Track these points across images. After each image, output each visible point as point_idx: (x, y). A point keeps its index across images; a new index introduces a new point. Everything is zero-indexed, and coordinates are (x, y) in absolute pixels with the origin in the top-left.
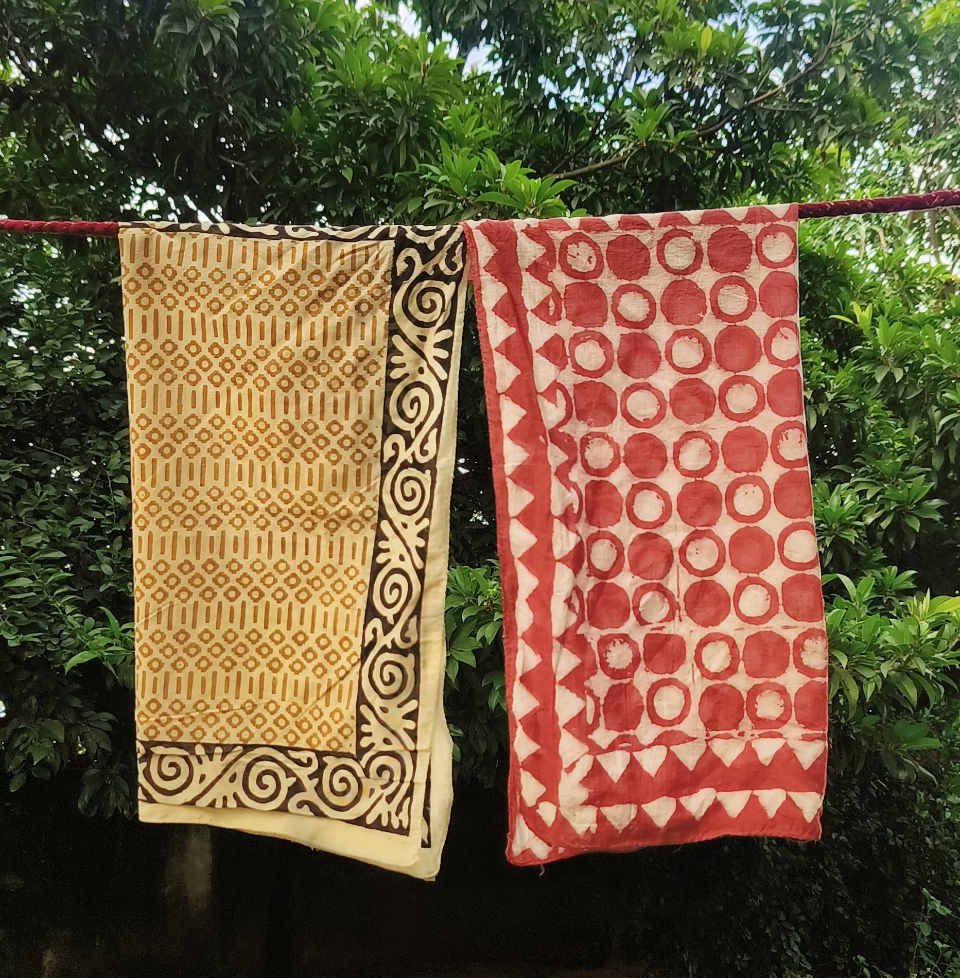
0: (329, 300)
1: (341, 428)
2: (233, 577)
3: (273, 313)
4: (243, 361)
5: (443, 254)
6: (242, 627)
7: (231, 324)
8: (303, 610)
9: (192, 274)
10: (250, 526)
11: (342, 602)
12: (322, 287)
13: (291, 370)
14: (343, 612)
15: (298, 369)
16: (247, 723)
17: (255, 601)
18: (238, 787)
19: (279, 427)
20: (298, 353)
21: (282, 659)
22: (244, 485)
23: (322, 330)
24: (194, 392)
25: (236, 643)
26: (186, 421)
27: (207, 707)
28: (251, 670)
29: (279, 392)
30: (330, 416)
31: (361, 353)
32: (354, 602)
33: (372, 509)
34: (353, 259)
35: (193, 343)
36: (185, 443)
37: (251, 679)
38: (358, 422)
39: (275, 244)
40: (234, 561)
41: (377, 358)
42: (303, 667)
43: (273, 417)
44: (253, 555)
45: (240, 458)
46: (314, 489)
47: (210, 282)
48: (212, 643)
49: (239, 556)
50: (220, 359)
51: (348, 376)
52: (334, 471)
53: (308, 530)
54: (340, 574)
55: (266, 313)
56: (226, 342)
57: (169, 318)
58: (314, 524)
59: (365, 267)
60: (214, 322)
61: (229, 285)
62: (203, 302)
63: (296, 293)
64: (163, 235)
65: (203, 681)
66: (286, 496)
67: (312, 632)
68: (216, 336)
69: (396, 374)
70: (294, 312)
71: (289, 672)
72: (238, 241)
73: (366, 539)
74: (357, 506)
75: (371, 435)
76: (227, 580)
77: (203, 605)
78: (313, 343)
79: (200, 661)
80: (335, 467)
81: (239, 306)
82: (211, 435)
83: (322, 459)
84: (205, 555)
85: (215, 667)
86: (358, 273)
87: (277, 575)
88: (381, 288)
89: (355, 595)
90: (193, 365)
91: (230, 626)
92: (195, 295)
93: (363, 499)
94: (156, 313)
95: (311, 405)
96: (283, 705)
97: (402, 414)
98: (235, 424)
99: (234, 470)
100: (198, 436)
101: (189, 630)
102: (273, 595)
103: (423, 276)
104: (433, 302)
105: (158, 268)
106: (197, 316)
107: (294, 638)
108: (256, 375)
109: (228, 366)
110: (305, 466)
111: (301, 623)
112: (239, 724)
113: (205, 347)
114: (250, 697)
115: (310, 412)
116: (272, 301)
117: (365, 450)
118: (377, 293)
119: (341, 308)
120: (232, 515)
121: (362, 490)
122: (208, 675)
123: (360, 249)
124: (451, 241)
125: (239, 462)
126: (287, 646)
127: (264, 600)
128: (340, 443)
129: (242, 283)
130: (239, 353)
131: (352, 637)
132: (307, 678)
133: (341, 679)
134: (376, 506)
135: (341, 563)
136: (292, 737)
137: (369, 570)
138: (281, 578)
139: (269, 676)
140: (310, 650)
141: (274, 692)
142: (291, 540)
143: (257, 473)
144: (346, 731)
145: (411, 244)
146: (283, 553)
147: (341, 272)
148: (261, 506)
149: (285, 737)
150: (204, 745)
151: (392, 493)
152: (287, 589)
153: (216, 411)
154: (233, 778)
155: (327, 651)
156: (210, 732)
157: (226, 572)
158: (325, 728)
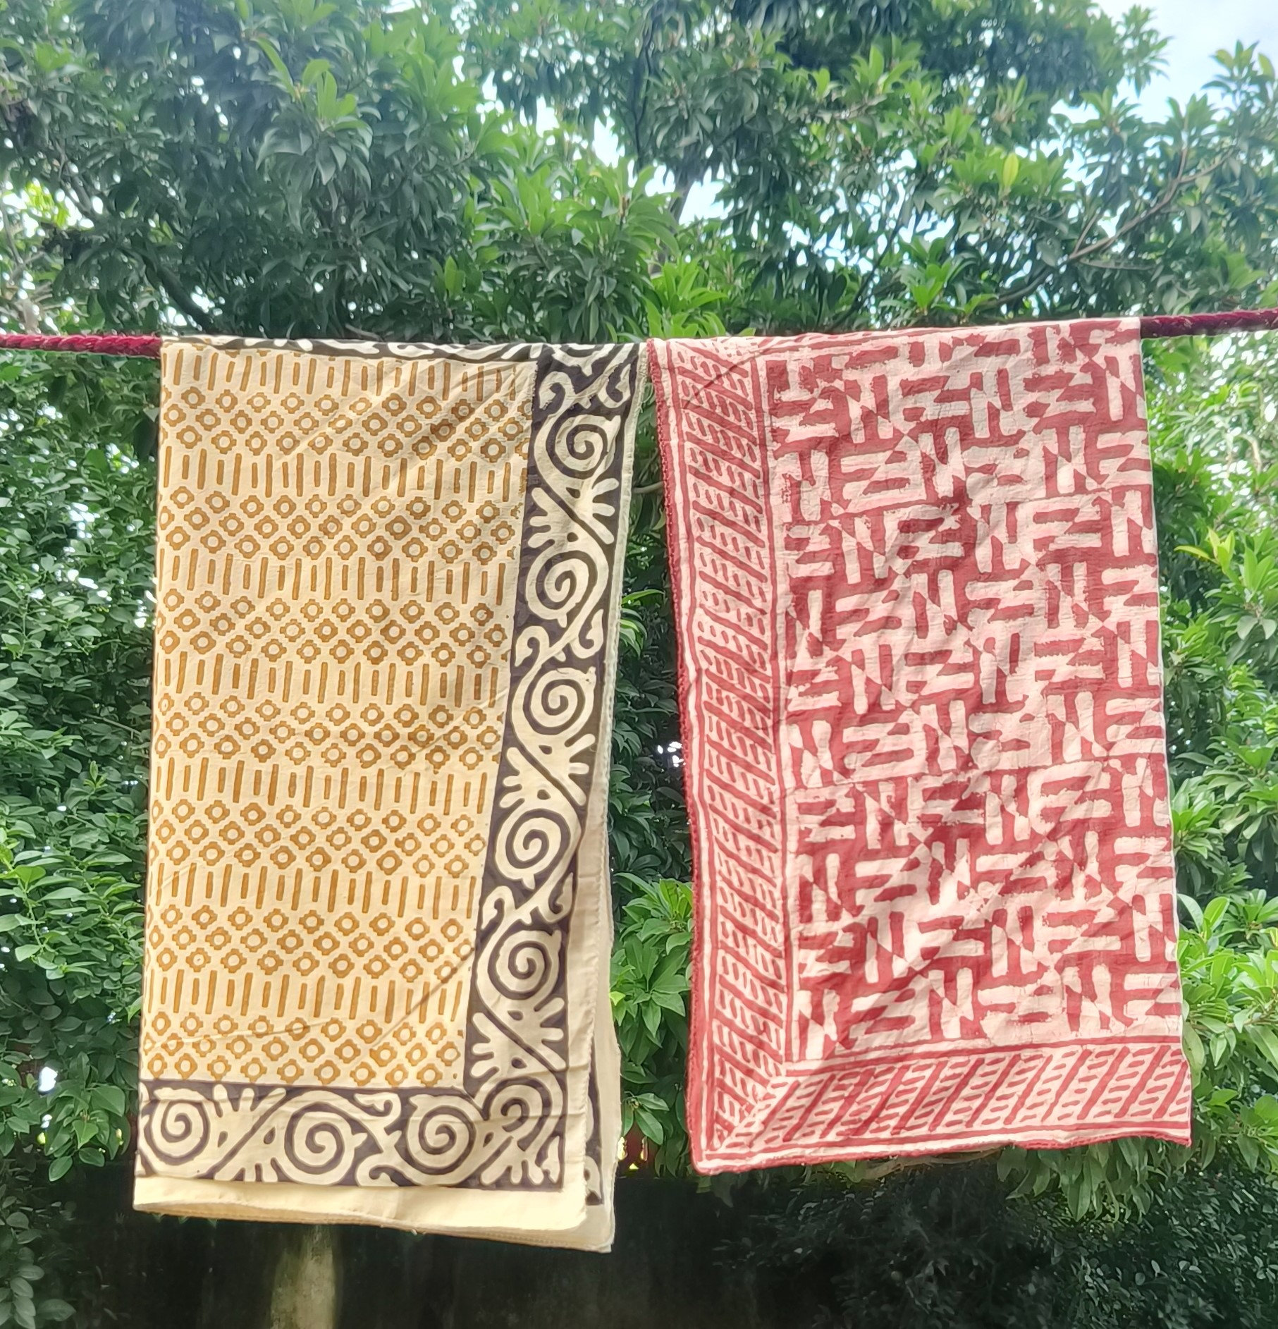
0: (444, 439)
1: (456, 614)
2: (286, 833)
3: (366, 452)
4: (322, 518)
5: (604, 380)
6: (294, 907)
7: (308, 466)
8: (387, 885)
9: (258, 402)
10: (316, 761)
11: (447, 867)
12: (436, 420)
13: (389, 527)
14: (448, 883)
15: (398, 528)
16: (293, 1053)
17: (317, 869)
18: (277, 1150)
19: (368, 611)
20: (400, 504)
21: (353, 957)
22: (312, 699)
23: (434, 477)
24: (248, 569)
25: (285, 931)
26: (234, 606)
27: (235, 1026)
28: (304, 973)
29: (370, 559)
30: (440, 596)
31: (488, 512)
32: (466, 866)
33: (495, 732)
34: (480, 384)
35: (253, 499)
36: (231, 635)
37: (304, 987)
38: (482, 606)
39: (374, 363)
40: (289, 808)
41: (511, 521)
42: (386, 967)
43: (360, 597)
44: (317, 800)
45: (308, 660)
46: (413, 701)
47: (282, 412)
48: (247, 930)
49: (297, 802)
50: (290, 520)
51: (469, 541)
52: (444, 675)
53: (401, 765)
54: (445, 829)
55: (357, 453)
56: (300, 494)
57: (221, 465)
58: (412, 756)
59: (496, 396)
60: (285, 466)
61: (307, 415)
62: (271, 439)
63: (400, 426)
64: (222, 354)
65: (231, 985)
66: (372, 715)
67: (400, 915)
68: (286, 485)
69: (536, 541)
70: (395, 451)
71: (363, 975)
72: (322, 360)
73: (484, 777)
74: (475, 727)
75: (498, 628)
76: (276, 835)
77: (238, 870)
78: (420, 493)
79: (228, 956)
80: (444, 670)
81: (320, 442)
82: (267, 628)
83: (427, 658)
84: (246, 799)
85: (251, 966)
86: (486, 404)
87: (352, 832)
88: (517, 423)
89: (466, 855)
90: (249, 529)
91: (278, 905)
92: (261, 429)
93: (483, 718)
94: (204, 455)
95: (414, 580)
96: (351, 1026)
97: (542, 596)
98: (304, 611)
99: (297, 678)
100: (249, 628)
101: (215, 905)
102: (344, 861)
103: (575, 410)
104: (589, 445)
105: (211, 397)
106: (261, 460)
107: (373, 924)
108: (338, 537)
109: (300, 528)
110: (402, 669)
111: (385, 902)
112: (281, 1054)
113: (268, 504)
114: (300, 1014)
115: (414, 589)
116: (366, 436)
117: (488, 647)
118: (512, 430)
119: (461, 450)
120: (290, 743)
121: (484, 705)
123: (490, 372)
124: (615, 363)
125: (307, 667)
126: (362, 936)
127: (330, 868)
128: (454, 634)
129: (326, 413)
130: (316, 507)
131: (461, 919)
132: (392, 983)
133: (445, 981)
134: (500, 728)
135: (446, 813)
136: (362, 1075)
137: (488, 820)
138: (357, 837)
139: (331, 982)
140: (397, 941)
141: (337, 1007)
142: (375, 780)
143: (333, 681)
144: (449, 1054)
145: (560, 367)
146: (362, 799)
147: (463, 402)
148: (335, 730)
149: (353, 1074)
150: (227, 1085)
151: (527, 708)
152: (365, 852)
153: (278, 594)
154: (269, 1138)
155: (422, 942)
156: (236, 1066)
157: (276, 824)
158: (416, 1055)
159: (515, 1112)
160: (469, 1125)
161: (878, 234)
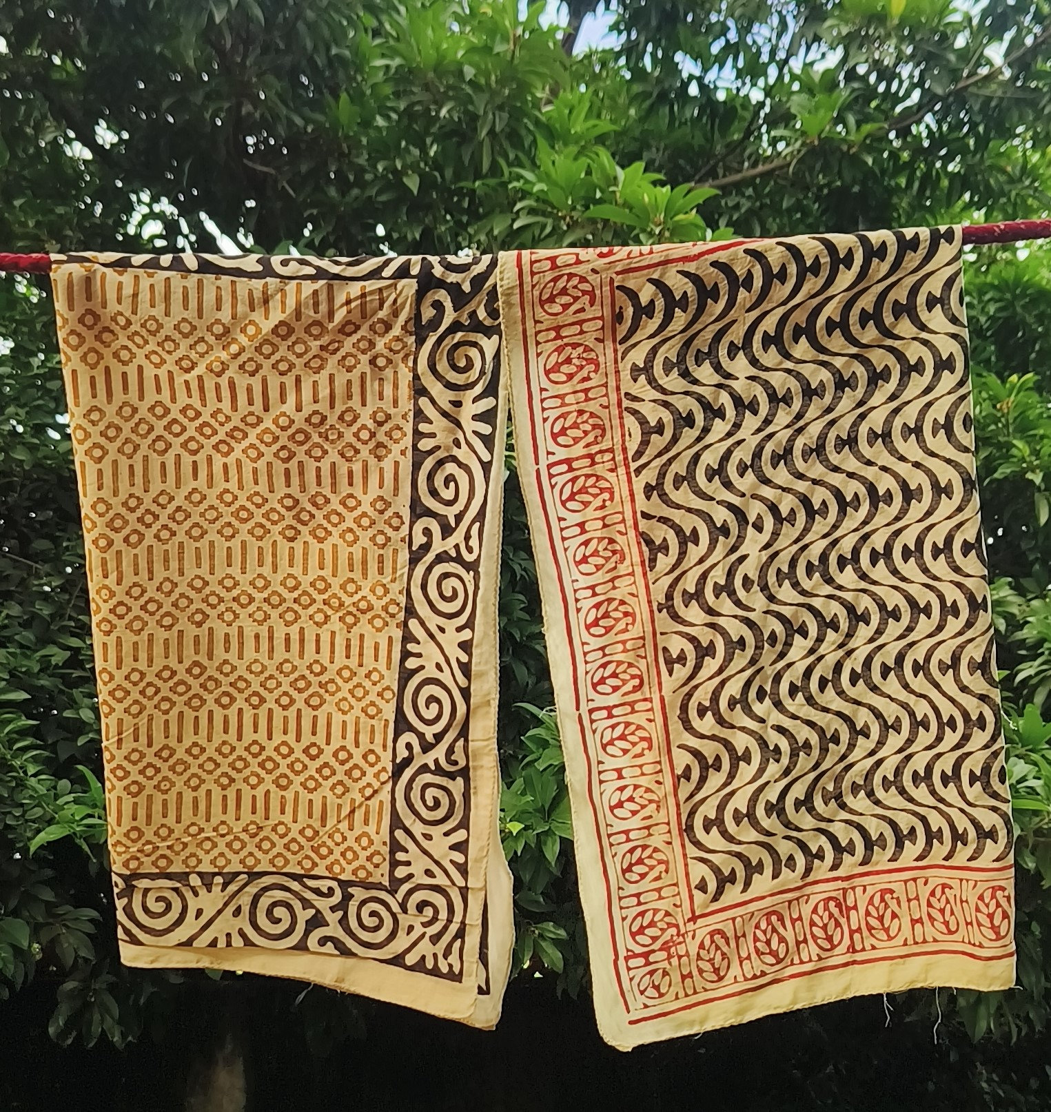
0: (334, 353)
1: (359, 503)
2: (226, 681)
3: (262, 373)
4: (228, 427)
5: (483, 296)
6: (240, 739)
7: (209, 386)
8: (315, 717)
9: (152, 325)
10: (244, 621)
11: (364, 710)
12: (325, 340)
13: (292, 438)
14: (366, 723)
15: (300, 437)
16: (251, 847)
17: (255, 708)
18: (243, 922)
19: (280, 502)
20: (299, 418)
21: (291, 775)
22: (235, 571)
23: (328, 391)
24: (163, 463)
25: (234, 756)
26: (155, 500)
27: (201, 830)
28: (253, 787)
29: (277, 463)
30: (343, 489)
31: (381, 416)
32: (380, 711)
33: (398, 605)
34: (363, 305)
35: (159, 403)
36: (157, 526)
37: (254, 797)
38: (379, 498)
39: (258, 284)
40: (226, 662)
41: (401, 423)
42: (319, 785)
43: (272, 491)
44: (249, 653)
45: (228, 539)
46: (326, 574)
47: (176, 336)
48: (203, 758)
49: (232, 656)
50: (197, 423)
51: (365, 443)
52: (351, 554)
53: (319, 624)
54: (361, 678)
55: (253, 374)
56: (204, 405)
57: (124, 374)
58: (327, 617)
59: (381, 314)
60: (187, 382)
61: (201, 339)
62: (170, 359)
63: (291, 349)
64: (109, 271)
65: (195, 800)
66: (291, 583)
67: (328, 743)
68: (190, 396)
69: (425, 445)
70: (289, 371)
71: (301, 789)
72: (209, 278)
73: (390, 638)
74: (380, 598)
75: (397, 515)
76: (218, 684)
77: (189, 715)
78: (316, 407)
79: (189, 780)
80: (351, 549)
81: (217, 366)
82: (188, 514)
83: (335, 538)
84: (189, 655)
85: (209, 785)
86: (370, 322)
87: (281, 678)
89: (378, 701)
90: (159, 430)
91: (225, 737)
92: (159, 349)
93: (387, 591)
94: (108, 370)
95: (318, 476)
96: (296, 828)
97: (434, 493)
98: (220, 498)
99: (220, 555)
100: (172, 517)
101: (173, 742)
102: (277, 701)
103: (456, 327)
104: (469, 359)
105: (105, 315)
106: (162, 374)
107: (306, 751)
108: (245, 443)
109: (207, 431)
110: (314, 546)
111: (314, 733)
112: (241, 849)
113: (175, 409)
114: (253, 818)
115: (319, 483)
116: (260, 359)
117: (389, 532)
118: (397, 346)
119: (350, 361)
120: (222, 607)
121: (386, 580)
122: (202, 793)
123: (372, 293)
125: (228, 544)
126: (298, 760)
127: (266, 706)
128: (357, 521)
130: (221, 418)
131: (379, 750)
132: (325, 797)
133: (368, 799)
134: (403, 600)
135: (361, 665)
136: (307, 864)
137: (397, 676)
138: (285, 681)
139: (276, 794)
140: (326, 765)
141: (283, 812)
142: (297, 637)
143: (253, 555)
144: (376, 859)
145: (441, 284)
146: (288, 651)
147: (348, 322)
148: (259, 596)
149: (299, 863)
150: (200, 874)
151: (424, 587)
152: (295, 694)
153: (194, 484)
154: (237, 912)
155: (347, 766)
156: (206, 859)
157: (217, 675)
158: (350, 855)
159: (429, 912)
160: (394, 915)
161: (769, 63)
